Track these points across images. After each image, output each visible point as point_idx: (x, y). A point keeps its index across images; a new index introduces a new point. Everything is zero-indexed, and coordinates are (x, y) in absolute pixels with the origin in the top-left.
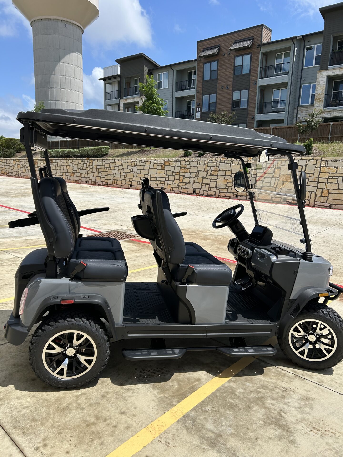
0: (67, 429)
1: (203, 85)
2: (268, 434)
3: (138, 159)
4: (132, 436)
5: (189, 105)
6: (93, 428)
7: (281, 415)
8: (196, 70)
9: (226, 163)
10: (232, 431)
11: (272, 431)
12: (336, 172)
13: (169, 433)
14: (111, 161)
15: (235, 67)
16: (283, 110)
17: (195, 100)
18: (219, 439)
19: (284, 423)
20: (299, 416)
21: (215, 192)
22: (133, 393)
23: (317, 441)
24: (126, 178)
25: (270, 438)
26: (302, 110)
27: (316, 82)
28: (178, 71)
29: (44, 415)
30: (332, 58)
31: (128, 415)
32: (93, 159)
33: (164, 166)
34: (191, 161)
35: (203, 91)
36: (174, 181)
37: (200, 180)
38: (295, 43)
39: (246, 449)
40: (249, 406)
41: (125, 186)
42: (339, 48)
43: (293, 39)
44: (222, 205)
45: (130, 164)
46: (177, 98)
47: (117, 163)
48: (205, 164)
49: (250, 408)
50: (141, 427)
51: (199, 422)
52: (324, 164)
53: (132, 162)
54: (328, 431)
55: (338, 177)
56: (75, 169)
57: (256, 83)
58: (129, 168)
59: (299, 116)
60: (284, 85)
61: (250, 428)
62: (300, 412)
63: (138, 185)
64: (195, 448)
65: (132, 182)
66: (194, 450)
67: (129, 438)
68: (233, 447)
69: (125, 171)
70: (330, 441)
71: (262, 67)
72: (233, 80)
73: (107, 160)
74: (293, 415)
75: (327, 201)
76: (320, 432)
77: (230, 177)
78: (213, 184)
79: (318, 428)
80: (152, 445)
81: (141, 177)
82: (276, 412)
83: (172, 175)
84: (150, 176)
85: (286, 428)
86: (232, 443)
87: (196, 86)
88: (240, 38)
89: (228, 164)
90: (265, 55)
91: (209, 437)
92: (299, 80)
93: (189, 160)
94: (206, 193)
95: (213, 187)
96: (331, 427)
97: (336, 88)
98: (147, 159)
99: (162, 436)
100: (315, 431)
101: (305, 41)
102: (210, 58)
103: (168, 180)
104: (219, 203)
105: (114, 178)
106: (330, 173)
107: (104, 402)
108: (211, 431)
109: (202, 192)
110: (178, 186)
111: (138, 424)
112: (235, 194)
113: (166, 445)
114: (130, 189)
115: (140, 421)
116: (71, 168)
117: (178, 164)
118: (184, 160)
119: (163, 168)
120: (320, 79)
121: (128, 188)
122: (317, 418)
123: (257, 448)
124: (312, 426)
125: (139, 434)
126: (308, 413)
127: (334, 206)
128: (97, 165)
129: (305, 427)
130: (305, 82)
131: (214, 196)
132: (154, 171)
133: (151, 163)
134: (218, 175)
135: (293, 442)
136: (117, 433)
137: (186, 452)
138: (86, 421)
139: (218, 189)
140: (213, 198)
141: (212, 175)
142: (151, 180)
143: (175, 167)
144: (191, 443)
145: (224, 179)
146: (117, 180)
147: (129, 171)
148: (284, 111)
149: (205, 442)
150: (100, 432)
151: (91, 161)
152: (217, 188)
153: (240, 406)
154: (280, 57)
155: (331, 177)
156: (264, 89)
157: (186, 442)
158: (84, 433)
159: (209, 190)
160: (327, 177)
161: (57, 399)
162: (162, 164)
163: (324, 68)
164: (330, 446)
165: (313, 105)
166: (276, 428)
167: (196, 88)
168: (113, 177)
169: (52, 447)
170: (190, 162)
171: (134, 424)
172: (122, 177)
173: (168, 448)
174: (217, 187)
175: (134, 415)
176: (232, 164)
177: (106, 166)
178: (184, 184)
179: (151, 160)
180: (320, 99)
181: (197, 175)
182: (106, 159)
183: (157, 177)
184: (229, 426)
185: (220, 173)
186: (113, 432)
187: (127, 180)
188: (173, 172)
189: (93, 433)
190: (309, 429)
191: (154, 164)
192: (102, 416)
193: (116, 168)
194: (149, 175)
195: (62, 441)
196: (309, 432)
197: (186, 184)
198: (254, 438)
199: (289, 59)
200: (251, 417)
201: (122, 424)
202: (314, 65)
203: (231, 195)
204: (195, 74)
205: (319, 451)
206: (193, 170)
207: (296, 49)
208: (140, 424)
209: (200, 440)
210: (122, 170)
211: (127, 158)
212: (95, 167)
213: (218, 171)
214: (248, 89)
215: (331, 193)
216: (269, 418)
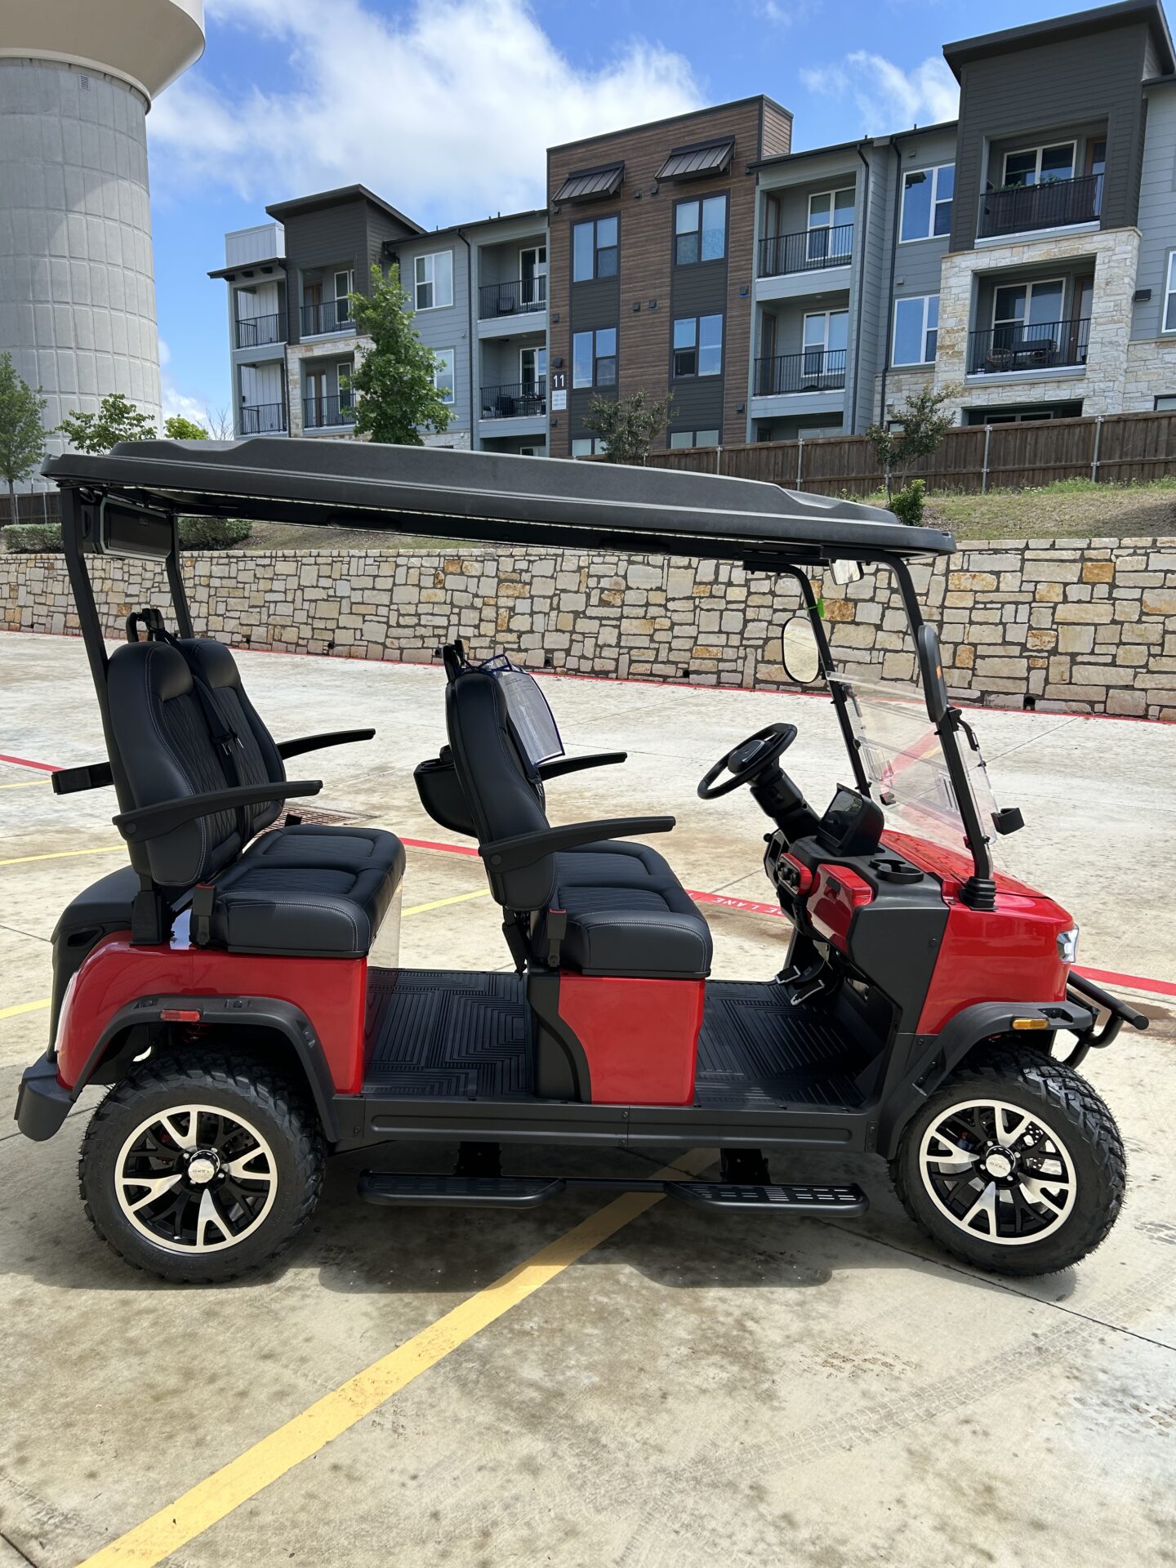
0: (92, 1412)
1: (571, 296)
2: (698, 1381)
3: (353, 552)
4: (293, 1416)
5: (527, 366)
6: (175, 1405)
7: (743, 1328)
8: (548, 246)
9: (648, 564)
10: (596, 1379)
11: (712, 1371)
12: (997, 590)
13: (406, 1400)
14: (260, 562)
15: (675, 238)
16: (837, 383)
17: (548, 346)
18: (553, 1404)
19: (750, 1348)
20: (796, 1327)
21: (617, 660)
22: (304, 1297)
23: (837, 1389)
24: (314, 618)
25: (704, 1391)
26: (900, 381)
27: (938, 291)
28: (485, 250)
29: (19, 1378)
30: (987, 212)
31: (284, 1362)
32: (195, 553)
33: (442, 576)
34: (532, 558)
35: (571, 316)
36: (477, 627)
37: (566, 621)
38: (870, 160)
39: (631, 1424)
40: (652, 1310)
41: (312, 646)
42: (1009, 180)
43: (862, 148)
44: (639, 705)
45: (326, 570)
46: (486, 342)
47: (282, 567)
48: (580, 568)
49: (656, 1315)
50: (322, 1391)
51: (500, 1362)
52: (959, 562)
53: (331, 564)
54: (874, 1361)
55: (1003, 604)
56: (133, 590)
57: (746, 292)
58: (324, 582)
59: (888, 402)
60: (836, 301)
61: (647, 1367)
62: (799, 1316)
63: (357, 643)
64: (480, 1434)
65: (333, 631)
66: (477, 1439)
67: (282, 1423)
68: (591, 1423)
69: (311, 594)
70: (876, 1387)
71: (766, 240)
72: (672, 281)
73: (245, 556)
74: (779, 1324)
75: (970, 683)
76: (848, 1366)
77: (662, 611)
78: (608, 635)
79: (846, 1354)
80: (353, 1436)
81: (364, 616)
82: (730, 1320)
83: (472, 607)
84: (398, 610)
85: (752, 1361)
86: (592, 1411)
87: (547, 301)
88: (689, 140)
89: (655, 567)
90: (775, 197)
91: (526, 1399)
92: (886, 283)
93: (527, 555)
94: (586, 666)
95: (610, 646)
96: (882, 1349)
97: (1005, 310)
98: (385, 552)
99: (383, 1409)
100: (836, 1362)
101: (899, 156)
102: (592, 207)
103: (459, 624)
104: (628, 697)
105: (271, 620)
106: (976, 592)
107: (210, 1330)
108: (532, 1385)
109: (572, 663)
110: (494, 642)
111: (315, 1382)
112: (680, 666)
113: (395, 1431)
114: (327, 655)
115: (320, 1375)
116: (121, 586)
117: (491, 568)
118: (511, 556)
119: (440, 582)
120: (953, 281)
121: (323, 654)
122: (848, 1328)
123: (663, 1419)
124: (828, 1349)
125: (314, 1408)
126: (824, 1316)
127: (992, 697)
128: (211, 577)
129: (810, 1353)
130: (905, 290)
131: (614, 675)
132: (411, 594)
133: (397, 566)
134: (623, 605)
135: (769, 1396)
136: (247, 1411)
137: (454, 1446)
138: (151, 1386)
139: (626, 651)
140: (610, 682)
141: (603, 603)
142: (402, 621)
143: (479, 578)
144: (471, 1420)
145: (644, 617)
146: (284, 627)
147: (322, 594)
148: (843, 387)
149: (513, 1414)
150: (196, 1412)
151: (189, 563)
152: (621, 647)
153: (628, 1312)
154: (820, 205)
155: (982, 606)
156: (776, 313)
157: (457, 1420)
158: (146, 1420)
159: (597, 653)
160: (970, 605)
161: (60, 1332)
162: (436, 568)
163: (962, 244)
164: (873, 1399)
165: (933, 367)
166: (725, 1362)
167: (548, 306)
168: (269, 616)
169: (43, 1464)
170: (530, 561)
171: (302, 1383)
172: (301, 617)
173: (402, 1439)
174: (622, 644)
175: (303, 1360)
176: (669, 566)
177: (242, 577)
178: (513, 637)
179: (399, 555)
180: (953, 346)
181: (555, 606)
182: (240, 553)
183: (419, 615)
184: (587, 1368)
185: (630, 597)
186: (235, 1410)
187: (318, 624)
188: (476, 595)
189: (172, 1416)
190: (818, 1359)
191: (409, 568)
192: (202, 1369)
193: (278, 585)
194: (394, 607)
195: (74, 1446)
196: (818, 1367)
197: (519, 637)
198: (659, 1393)
199: (853, 214)
200: (657, 1339)
201: (264, 1385)
202: (931, 236)
203: (670, 670)
204: (542, 259)
205: (839, 1415)
206: (542, 587)
207: (872, 179)
208: (319, 1382)
209: (499, 1412)
210: (299, 593)
211: (314, 552)
212: (204, 581)
213: (624, 592)
214: (722, 310)
215: (983, 657)
216: (707, 1338)
